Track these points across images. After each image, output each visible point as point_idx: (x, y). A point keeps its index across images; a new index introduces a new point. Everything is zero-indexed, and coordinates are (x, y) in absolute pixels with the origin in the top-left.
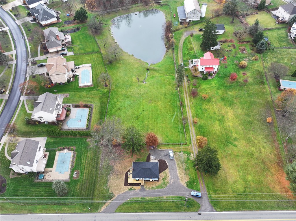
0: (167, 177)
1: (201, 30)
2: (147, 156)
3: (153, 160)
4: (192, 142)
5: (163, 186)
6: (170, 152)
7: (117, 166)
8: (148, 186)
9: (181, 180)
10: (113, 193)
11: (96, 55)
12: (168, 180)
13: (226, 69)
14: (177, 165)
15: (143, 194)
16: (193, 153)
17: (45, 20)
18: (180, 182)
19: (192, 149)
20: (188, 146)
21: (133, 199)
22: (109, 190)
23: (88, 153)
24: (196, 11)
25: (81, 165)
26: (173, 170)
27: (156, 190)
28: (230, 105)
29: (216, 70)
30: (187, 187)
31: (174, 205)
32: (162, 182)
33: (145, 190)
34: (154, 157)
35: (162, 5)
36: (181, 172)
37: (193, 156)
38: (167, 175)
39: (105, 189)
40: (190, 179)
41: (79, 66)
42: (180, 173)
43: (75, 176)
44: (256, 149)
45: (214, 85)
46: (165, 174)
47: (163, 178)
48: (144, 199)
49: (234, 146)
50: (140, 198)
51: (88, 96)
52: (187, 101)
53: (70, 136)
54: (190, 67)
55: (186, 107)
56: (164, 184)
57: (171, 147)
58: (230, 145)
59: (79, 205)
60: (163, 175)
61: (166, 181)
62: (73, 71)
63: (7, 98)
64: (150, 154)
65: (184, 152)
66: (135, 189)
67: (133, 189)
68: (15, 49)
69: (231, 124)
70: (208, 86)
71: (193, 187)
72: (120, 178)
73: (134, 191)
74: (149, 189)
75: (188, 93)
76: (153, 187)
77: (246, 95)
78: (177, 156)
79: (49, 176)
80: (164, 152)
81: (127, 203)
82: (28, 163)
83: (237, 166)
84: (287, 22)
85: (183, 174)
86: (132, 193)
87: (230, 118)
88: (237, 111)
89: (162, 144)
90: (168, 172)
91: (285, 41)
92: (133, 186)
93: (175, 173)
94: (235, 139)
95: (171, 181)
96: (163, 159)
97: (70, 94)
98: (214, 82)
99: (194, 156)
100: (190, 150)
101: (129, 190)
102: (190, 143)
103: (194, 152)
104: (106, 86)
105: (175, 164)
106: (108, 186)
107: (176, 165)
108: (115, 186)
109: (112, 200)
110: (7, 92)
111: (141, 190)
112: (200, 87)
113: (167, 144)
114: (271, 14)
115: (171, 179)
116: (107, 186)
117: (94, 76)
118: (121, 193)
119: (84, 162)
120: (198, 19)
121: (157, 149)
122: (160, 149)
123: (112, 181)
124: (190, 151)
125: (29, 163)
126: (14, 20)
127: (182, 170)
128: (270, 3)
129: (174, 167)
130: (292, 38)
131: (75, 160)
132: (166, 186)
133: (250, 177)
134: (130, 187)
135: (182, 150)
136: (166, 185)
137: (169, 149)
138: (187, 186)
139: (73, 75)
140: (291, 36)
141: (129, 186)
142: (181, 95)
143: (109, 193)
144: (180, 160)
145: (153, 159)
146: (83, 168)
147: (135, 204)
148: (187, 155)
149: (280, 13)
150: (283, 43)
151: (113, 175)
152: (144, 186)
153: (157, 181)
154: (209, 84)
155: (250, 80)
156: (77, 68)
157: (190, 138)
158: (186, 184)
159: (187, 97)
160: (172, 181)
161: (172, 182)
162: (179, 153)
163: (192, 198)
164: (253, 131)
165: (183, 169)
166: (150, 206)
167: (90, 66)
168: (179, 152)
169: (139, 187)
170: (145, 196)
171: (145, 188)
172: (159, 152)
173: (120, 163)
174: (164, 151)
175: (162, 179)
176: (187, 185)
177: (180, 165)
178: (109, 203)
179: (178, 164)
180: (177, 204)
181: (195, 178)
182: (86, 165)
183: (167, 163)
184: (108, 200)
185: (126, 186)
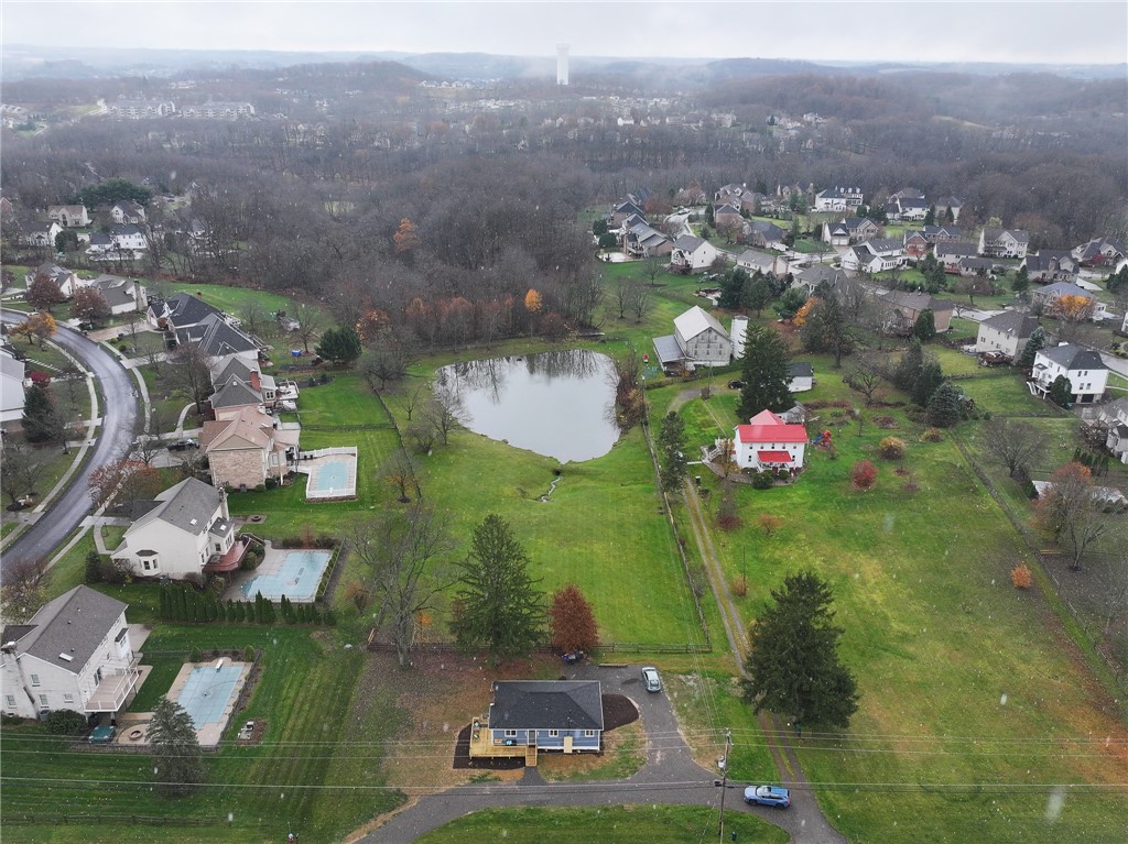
0: (636, 743)
1: (736, 385)
4: (733, 644)
5: (620, 770)
7: (425, 709)
8: (557, 771)
9: (696, 756)
10: (405, 791)
11: (379, 433)
12: (639, 753)
13: (834, 464)
14: (678, 710)
15: (533, 793)
17: (220, 354)
18: (695, 761)
20: (719, 656)
21: (489, 811)
22: (384, 783)
23: (312, 670)
24: (714, 334)
25: (275, 704)
26: (662, 724)
27: (591, 782)
28: (866, 548)
29: (799, 463)
31: (672, 833)
32: (615, 758)
33: (543, 783)
35: (603, 341)
36: (694, 733)
38: (635, 738)
39: (368, 777)
40: (736, 751)
41: (315, 453)
42: (689, 735)
43: (244, 735)
44: (993, 663)
45: (796, 500)
46: (628, 735)
47: (620, 747)
48: (540, 811)
49: (904, 657)
50: (519, 809)
51: (333, 522)
52: (704, 539)
53: (245, 622)
54: (706, 461)
55: (700, 555)
56: (625, 765)
57: (649, 658)
58: (887, 654)
59: (247, 827)
60: (621, 737)
61: (632, 756)
62: (289, 457)
63: (32, 522)
65: (705, 674)
66: (498, 779)
67: (489, 778)
68: (99, 416)
69: (878, 597)
70: (778, 504)
71: (749, 778)
72: (438, 744)
73: (495, 785)
74: (560, 779)
75: (706, 522)
76: (575, 774)
77: (921, 520)
78: (676, 686)
79: (134, 736)
80: (621, 673)
81: (461, 823)
82: (63, 655)
83: (926, 712)
84: (1016, 360)
85: (705, 737)
86: (487, 791)
87: (873, 581)
88: (893, 562)
90: (642, 731)
91: (1021, 401)
92: (492, 771)
93: (672, 732)
94: (904, 638)
95: (653, 757)
96: (617, 694)
97: (268, 516)
98: (798, 494)
101: (475, 782)
102: (727, 648)
104: (405, 500)
105: (667, 707)
106: (384, 771)
107: (671, 710)
109: (393, 812)
110: (40, 508)
111: (524, 782)
112: (747, 504)
113: (631, 649)
114: (960, 351)
115: (656, 751)
116: (376, 771)
117: (363, 476)
118: (438, 792)
119: (292, 694)
120: (724, 363)
121: (593, 664)
122: (607, 663)
123: (401, 755)
124: (725, 671)
125: (69, 658)
126: (118, 359)
127: (699, 725)
128: (951, 328)
129: (665, 715)
130: (1042, 392)
131: (254, 689)
132: (635, 772)
133: (989, 749)
134: (477, 772)
135: (695, 667)
136: (635, 770)
137: (640, 662)
139: (291, 473)
140: (1037, 389)
141: (472, 770)
142: (680, 527)
143: (386, 792)
144: (688, 696)
146: (286, 711)
147: (494, 828)
148: (718, 683)
149: (988, 341)
150: (1017, 405)
151: (407, 737)
152: (539, 770)
153: (593, 752)
154: (778, 499)
155: (925, 486)
156: (305, 458)
157: (725, 634)
159: (701, 530)
160: (658, 755)
161: (658, 759)
162: (681, 677)
163: (749, 812)
164: (968, 613)
165: (703, 723)
167: (354, 455)
168: (683, 674)
169: (518, 773)
170: (542, 802)
171: (543, 777)
172: (601, 671)
173: (439, 702)
174: (623, 670)
175: (614, 747)
177: (689, 710)
178: (380, 824)
179: (682, 709)
181: (754, 751)
182: (297, 705)
183: (637, 706)
184: (380, 813)
185: (461, 770)
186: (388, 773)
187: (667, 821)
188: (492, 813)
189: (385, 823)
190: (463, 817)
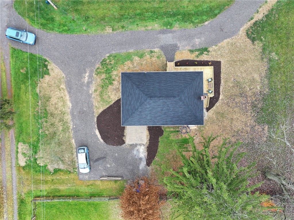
0: (100, 89)
2: (156, 158)
3: (140, 145)
4: (16, 207)
5: (112, 62)
6: (87, 170)
7: (246, 125)
8: (154, 59)
9: (62, 80)
10: (249, 41)
12: (99, 80)
14: (68, 128)
16: (19, 167)
18: (63, 75)
19: (21, 181)
20: (29, 193)
21: (195, 25)
22: (264, 49)
26: (82, 112)
27: (131, 51)
30: (46, 61)
31: (85, 7)
32: (115, 73)
33: (162, 48)
34: (135, 152)
36: (60, 104)
37: (20, 156)
38: (101, 95)
39: (274, 54)
40: (34, 85)
42: (64, 102)
46: (105, 97)
47: (111, 84)
50: (177, 26)
56: (109, 67)
57: (84, 189)
60: (110, 94)
61: (104, 76)
64: (148, 164)
65: (44, 170)
66: (191, 51)
67: (197, 53)
71: (31, 59)
72: (233, 87)
73: (193, 46)
74: (152, 52)
76: (141, 56)
78: (67, 156)
80: (106, 169)
85: (54, 100)
86: (197, 41)
89: (111, 197)
90: (95, 104)
92: (196, 59)
93: (75, 103)
95: (90, 76)
96: (111, 147)
99: (17, 158)
100: (26, 177)
101: (206, 50)
102: (22, 202)
103: (15, 172)
105: (76, 130)
106: (265, 60)
107: (73, 128)
108: (247, 60)
109: (253, 21)
111: (174, 48)
113: (96, 200)
115: (89, 83)
116: (270, 60)
118: (228, 40)
121: (126, 181)
122: (116, 181)
123: (256, 76)
124: (28, 173)
127: (56, 112)
129: (78, 122)
132: (103, 61)
134: (204, 57)
135: (49, 178)
136: (103, 63)
137: (91, 182)
138: (46, 63)
141: (208, 59)
143: (261, 40)
144: (60, 144)
145: (138, 147)
148: (36, 159)
151: (255, 94)
152: (165, 59)
158: (49, 67)
160: (87, 78)
161: (87, 74)
162: (62, 167)
163: (34, 28)
165: (52, 115)
166: (150, 5)
168: (60, 170)
169: (179, 57)
170: (163, 32)
171: (162, 53)
172: (121, 171)
173: (237, 132)
174: (104, 174)
175: (115, 83)
176: (46, 66)
177: (61, 128)
178: (260, 10)
179: (66, 130)
180: (76, 10)
181: (23, 86)
183: (97, 132)
184: (262, 20)
185: (216, 60)
186: (262, 59)
187: (87, 19)
188: (193, 22)
189: (258, 12)
190: (211, 20)
